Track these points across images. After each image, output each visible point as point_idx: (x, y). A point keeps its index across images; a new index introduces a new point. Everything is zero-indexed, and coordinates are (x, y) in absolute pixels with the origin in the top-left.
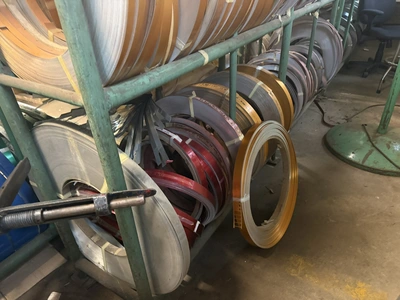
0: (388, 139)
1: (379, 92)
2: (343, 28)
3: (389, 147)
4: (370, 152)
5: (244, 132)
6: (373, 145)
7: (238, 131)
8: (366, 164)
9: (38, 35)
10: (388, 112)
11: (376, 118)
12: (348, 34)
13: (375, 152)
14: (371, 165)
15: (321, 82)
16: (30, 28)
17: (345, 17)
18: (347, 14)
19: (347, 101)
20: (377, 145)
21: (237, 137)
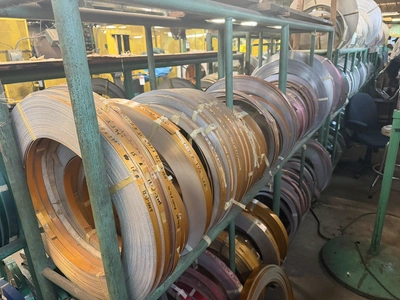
0: (381, 263)
1: (370, 197)
2: (332, 137)
3: (381, 271)
4: (365, 276)
5: (242, 283)
6: (367, 269)
7: (238, 282)
8: (362, 289)
9: (78, 238)
10: (377, 236)
11: (369, 230)
12: (337, 142)
13: (369, 276)
14: (366, 291)
15: (314, 196)
16: (73, 233)
17: (332, 125)
18: (334, 123)
19: (341, 208)
20: (370, 269)
21: (237, 288)
